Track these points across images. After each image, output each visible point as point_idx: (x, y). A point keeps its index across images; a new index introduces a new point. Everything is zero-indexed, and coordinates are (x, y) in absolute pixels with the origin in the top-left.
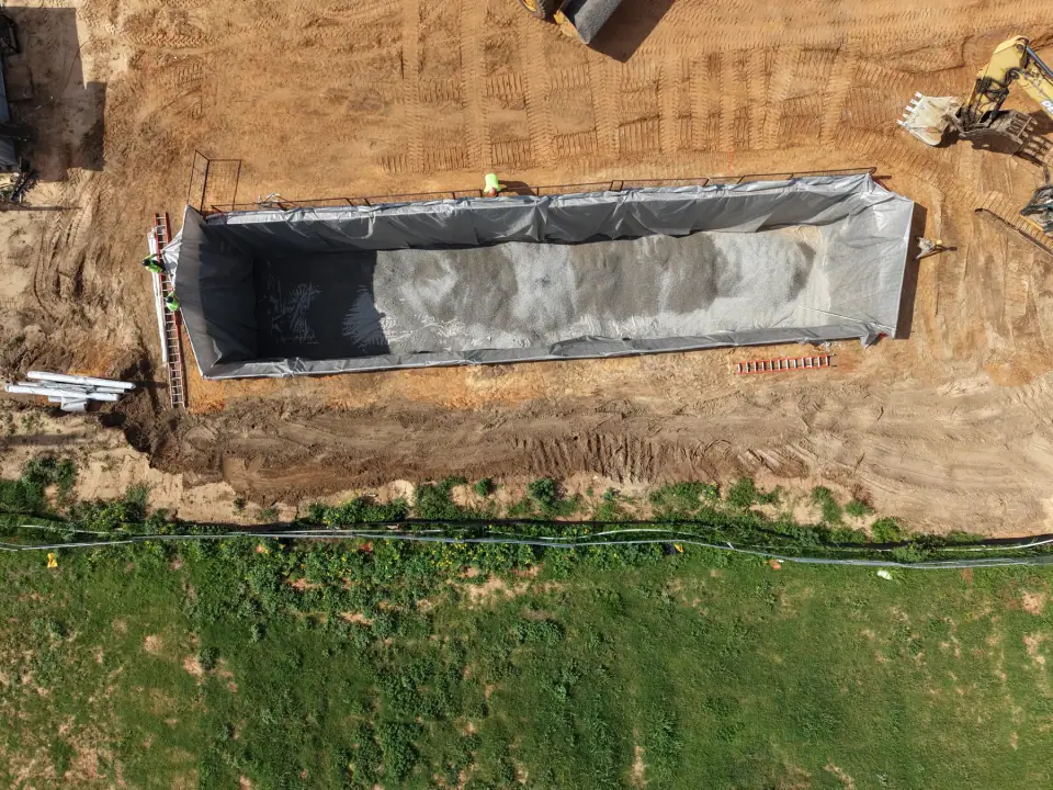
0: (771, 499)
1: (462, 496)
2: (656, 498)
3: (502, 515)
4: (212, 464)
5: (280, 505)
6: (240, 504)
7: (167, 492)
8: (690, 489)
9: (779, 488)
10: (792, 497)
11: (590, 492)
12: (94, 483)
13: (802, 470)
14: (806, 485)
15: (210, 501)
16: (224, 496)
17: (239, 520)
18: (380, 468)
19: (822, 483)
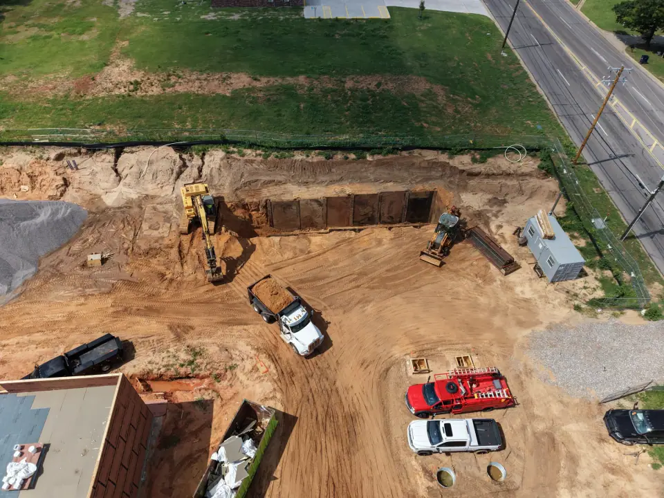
0: (257, 155)
1: (352, 156)
2: (293, 156)
3: (339, 152)
4: (433, 165)
5: (407, 155)
6: (420, 154)
7: (443, 158)
8: (283, 157)
9: (256, 157)
10: (252, 155)
11: (313, 157)
12: (466, 158)
13: (246, 161)
14: (246, 158)
15: (430, 155)
16: (424, 157)
17: (420, 151)
18: (379, 164)
19: (241, 158)
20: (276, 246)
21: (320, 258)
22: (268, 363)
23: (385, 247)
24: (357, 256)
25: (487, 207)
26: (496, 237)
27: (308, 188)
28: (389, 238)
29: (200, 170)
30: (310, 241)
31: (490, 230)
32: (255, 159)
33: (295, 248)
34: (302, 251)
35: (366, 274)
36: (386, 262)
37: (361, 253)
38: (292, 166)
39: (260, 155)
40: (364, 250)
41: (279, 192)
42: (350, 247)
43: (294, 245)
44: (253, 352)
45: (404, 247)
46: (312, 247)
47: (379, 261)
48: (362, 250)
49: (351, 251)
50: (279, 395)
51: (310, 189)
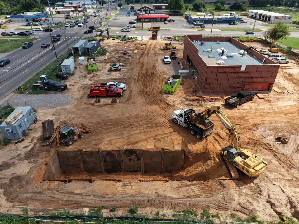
0: (216, 216)
1: (105, 212)
2: (173, 215)
5: (40, 213)
10: (224, 216)
11: (151, 213)
13: (226, 209)
14: (229, 212)
19: (233, 212)
20: (176, 144)
21: (148, 136)
22: (170, 103)
23: (108, 139)
24: (127, 135)
25: (17, 162)
26: (35, 141)
27: (157, 193)
28: (103, 144)
29: (272, 205)
30: (155, 146)
31: (35, 145)
32: (217, 211)
33: (163, 142)
34: (159, 140)
35: (125, 127)
36: (111, 132)
37: (124, 136)
38: (174, 206)
39: (213, 216)
40: (122, 138)
41: (183, 189)
42: (130, 140)
43: (165, 144)
44: (176, 105)
45: (96, 138)
46: (153, 142)
47: (115, 132)
48: (123, 138)
49: (129, 138)
50: (164, 97)
51: (155, 191)
